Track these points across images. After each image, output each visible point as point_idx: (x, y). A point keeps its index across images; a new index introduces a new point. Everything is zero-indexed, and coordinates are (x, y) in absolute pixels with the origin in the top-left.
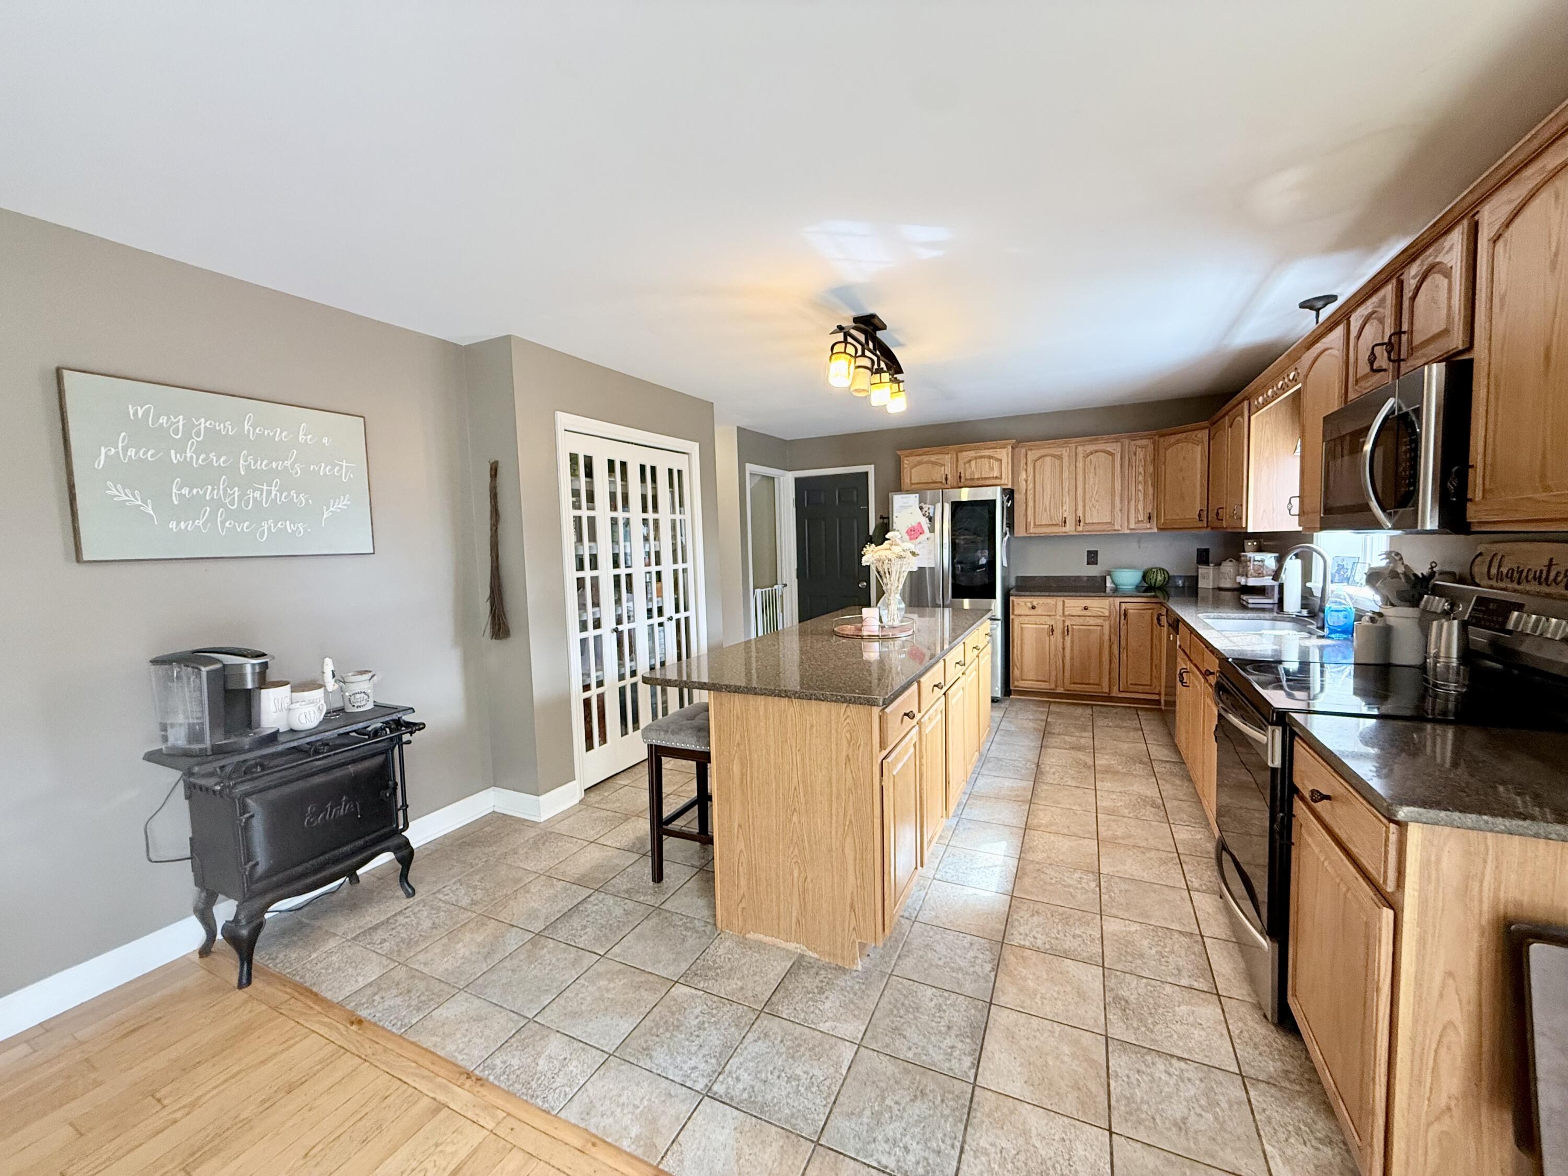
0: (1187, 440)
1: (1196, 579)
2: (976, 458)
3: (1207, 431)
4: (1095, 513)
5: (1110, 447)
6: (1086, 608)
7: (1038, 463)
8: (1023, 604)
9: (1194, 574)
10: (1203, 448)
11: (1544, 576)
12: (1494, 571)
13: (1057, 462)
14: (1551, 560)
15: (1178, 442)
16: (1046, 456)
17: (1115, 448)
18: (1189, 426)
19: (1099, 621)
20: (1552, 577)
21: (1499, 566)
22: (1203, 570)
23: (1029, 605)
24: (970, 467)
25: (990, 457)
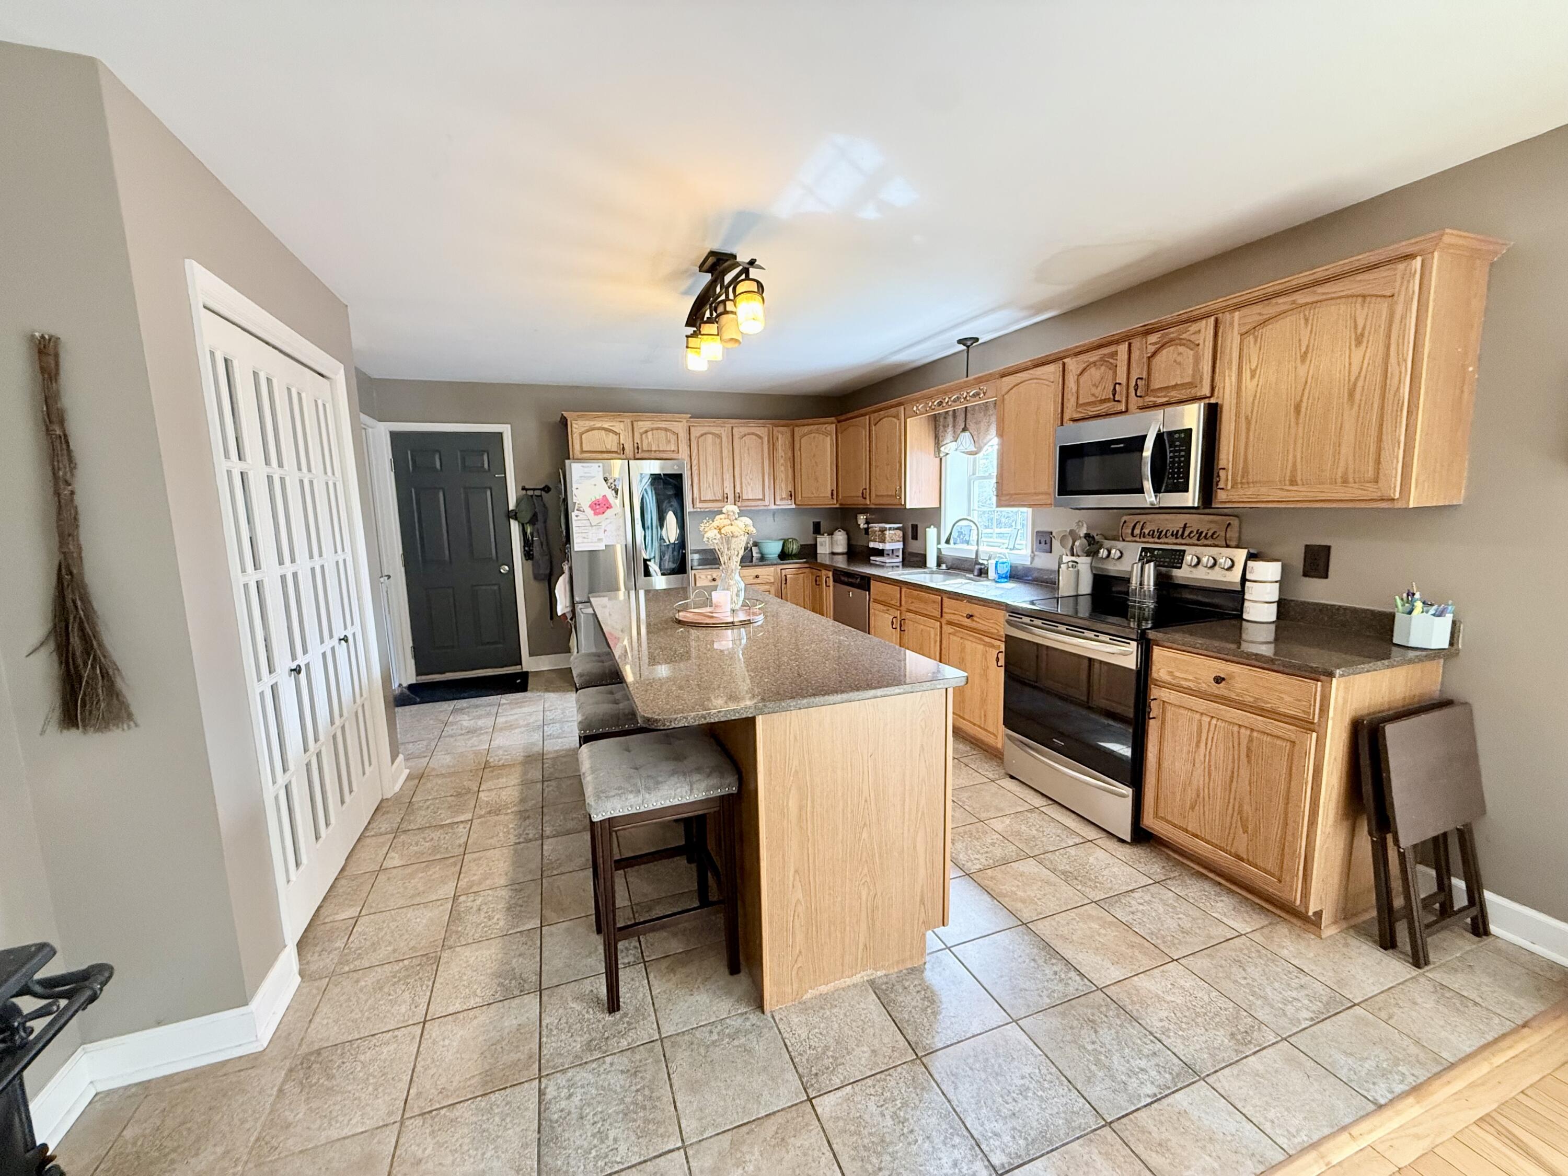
0: (818, 431)
1: (815, 546)
2: (652, 429)
3: (834, 426)
4: (750, 489)
5: (758, 431)
6: (757, 577)
7: (701, 439)
8: (703, 577)
9: (813, 542)
10: (832, 439)
11: (1180, 533)
12: (1137, 531)
13: (718, 441)
14: (1186, 524)
15: (810, 432)
16: (706, 434)
17: (763, 432)
18: (822, 420)
19: (767, 587)
20: (1186, 533)
21: (1142, 529)
22: (820, 539)
23: (709, 577)
24: (647, 437)
25: (666, 430)
